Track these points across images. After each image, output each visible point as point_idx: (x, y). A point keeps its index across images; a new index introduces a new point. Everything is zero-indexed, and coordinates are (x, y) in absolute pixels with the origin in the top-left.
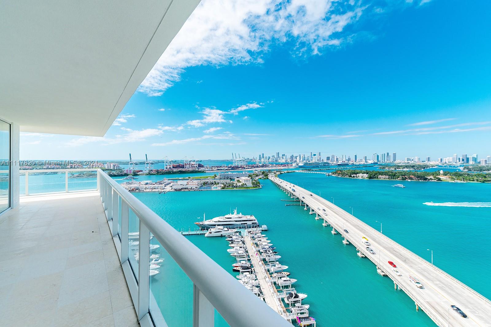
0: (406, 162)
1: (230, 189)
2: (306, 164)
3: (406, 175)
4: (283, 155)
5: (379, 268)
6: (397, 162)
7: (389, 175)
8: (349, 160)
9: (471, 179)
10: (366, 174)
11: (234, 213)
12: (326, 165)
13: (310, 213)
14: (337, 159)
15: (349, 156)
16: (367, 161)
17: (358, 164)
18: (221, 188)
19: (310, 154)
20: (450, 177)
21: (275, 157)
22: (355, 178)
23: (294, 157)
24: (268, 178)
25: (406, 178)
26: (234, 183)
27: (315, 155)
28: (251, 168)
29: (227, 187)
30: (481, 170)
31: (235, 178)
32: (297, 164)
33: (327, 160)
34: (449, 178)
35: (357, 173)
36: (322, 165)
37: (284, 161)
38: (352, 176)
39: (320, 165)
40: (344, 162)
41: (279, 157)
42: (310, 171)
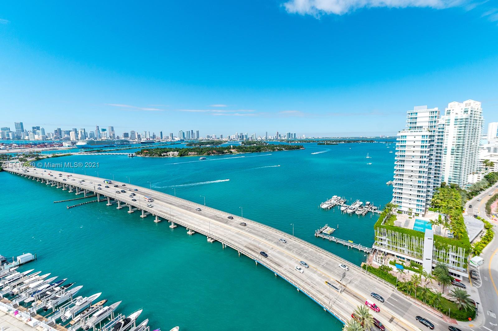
0: (207, 139)
2: (91, 142)
3: (209, 151)
5: (209, 238)
6: (200, 138)
7: (197, 152)
8: (154, 137)
10: (176, 152)
12: (125, 143)
13: (118, 208)
14: (139, 136)
15: (154, 133)
16: (173, 138)
17: (165, 141)
19: (96, 129)
21: (13, 130)
22: (166, 157)
23: (63, 133)
24: (3, 171)
25: (210, 153)
27: (104, 130)
30: (250, 143)
32: (74, 143)
33: (125, 137)
34: (236, 151)
35: (168, 152)
36: (119, 143)
37: (41, 139)
38: (162, 154)
39: (116, 143)
40: (149, 140)
41: (23, 131)
42: (100, 152)
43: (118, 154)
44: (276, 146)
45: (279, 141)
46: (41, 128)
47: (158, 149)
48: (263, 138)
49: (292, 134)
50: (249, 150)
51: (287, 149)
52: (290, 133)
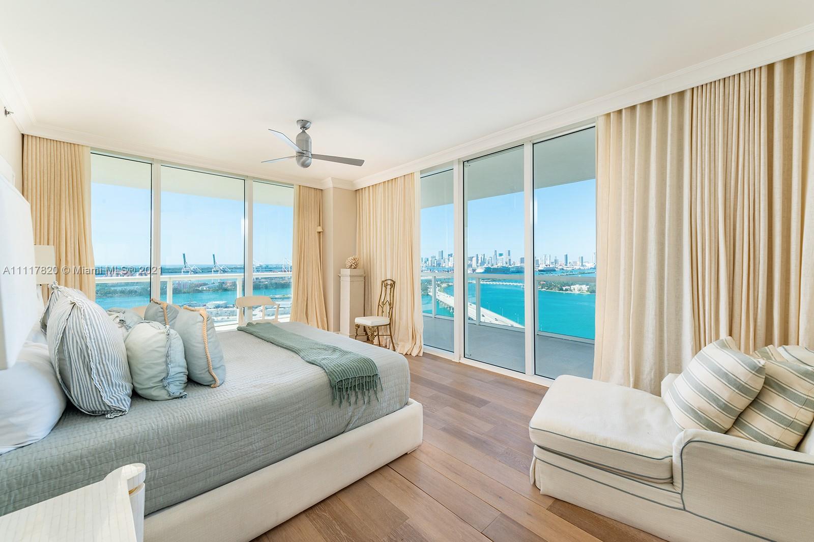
10: (585, 285)
16: (584, 264)
17: (571, 269)
32: (474, 270)
35: (572, 285)
38: (564, 288)
39: (511, 270)
40: (548, 266)
41: (442, 258)
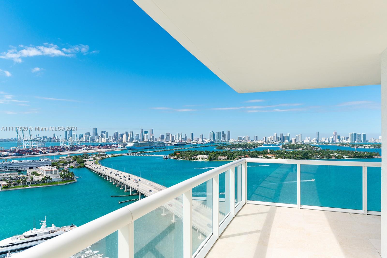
0: (238, 141)
1: (20, 187)
2: (136, 144)
3: (242, 155)
4: (104, 132)
6: (232, 140)
7: (228, 156)
8: (186, 139)
9: (289, 157)
10: (206, 155)
11: (41, 225)
12: (161, 145)
14: (173, 138)
15: (186, 135)
16: (204, 140)
17: (196, 143)
18: (2, 187)
19: (140, 131)
20: (275, 155)
21: (91, 134)
22: (196, 160)
23: (119, 135)
24: (84, 167)
26: (27, 178)
27: (146, 132)
28: (52, 152)
29: (14, 184)
30: (293, 147)
31: (27, 169)
32: (125, 145)
33: (161, 139)
35: (198, 155)
36: (157, 145)
37: (105, 141)
38: (193, 157)
39: (154, 145)
40: (181, 142)
41: (96, 135)
42: (142, 153)
43: (155, 155)
44: (333, 153)
45: (338, 145)
46: (106, 132)
47: (188, 151)
48: (312, 141)
49: (359, 136)
50: (292, 156)
51: (351, 157)
52: (355, 134)
